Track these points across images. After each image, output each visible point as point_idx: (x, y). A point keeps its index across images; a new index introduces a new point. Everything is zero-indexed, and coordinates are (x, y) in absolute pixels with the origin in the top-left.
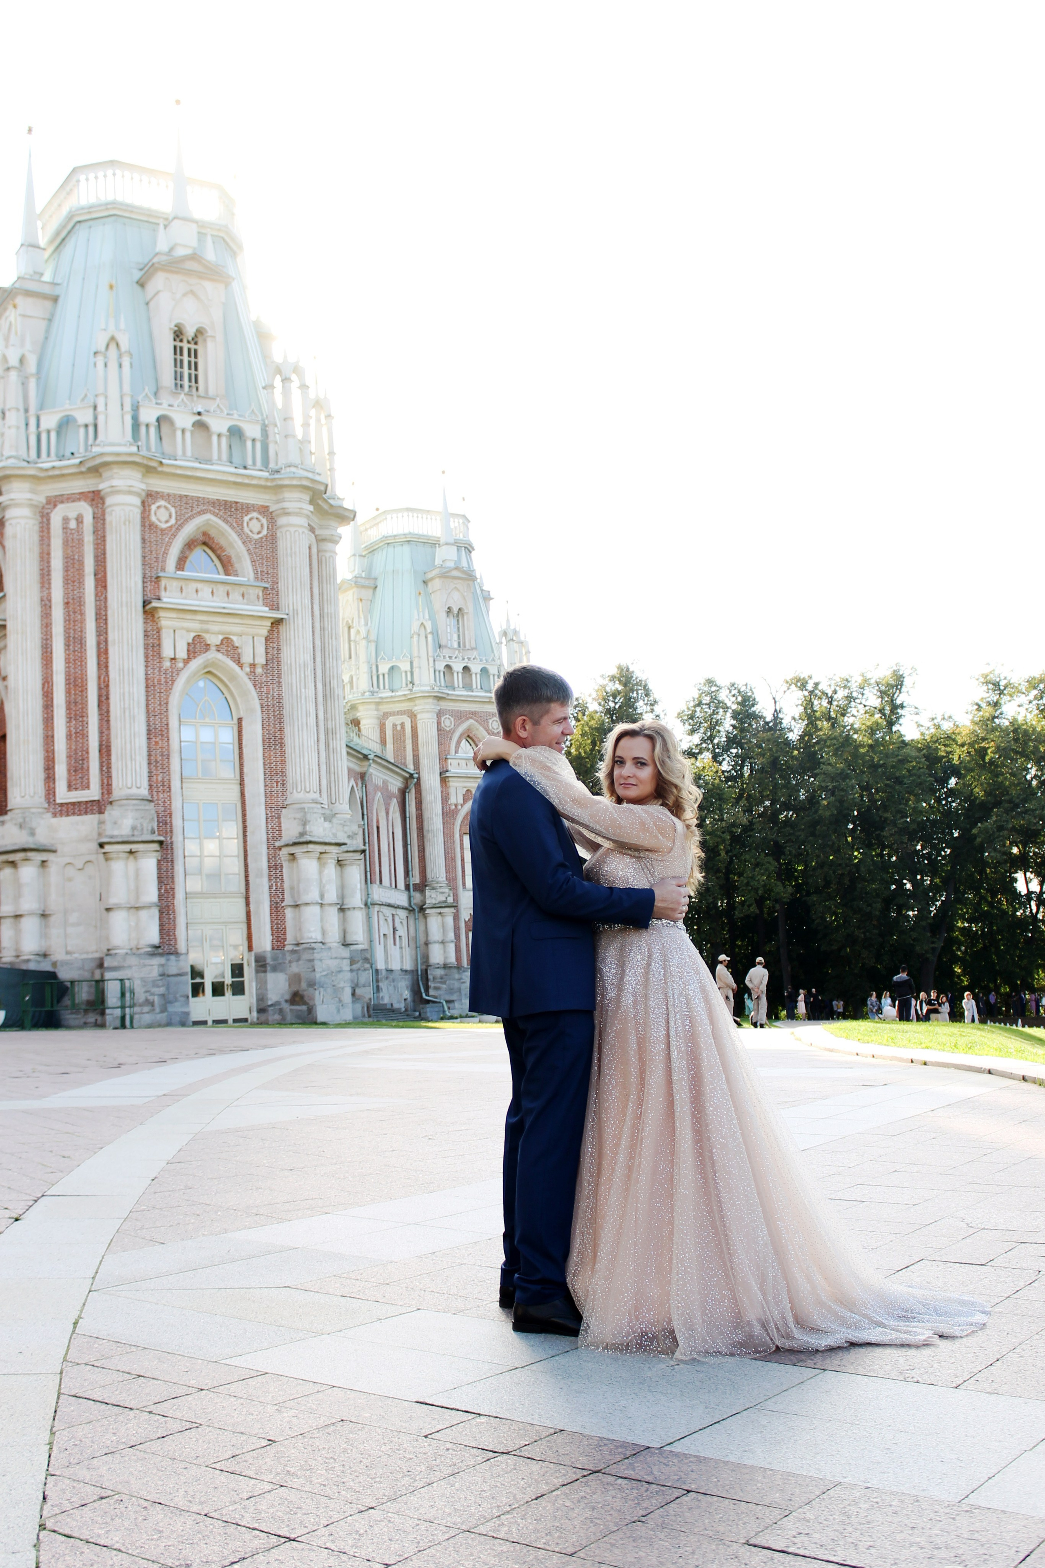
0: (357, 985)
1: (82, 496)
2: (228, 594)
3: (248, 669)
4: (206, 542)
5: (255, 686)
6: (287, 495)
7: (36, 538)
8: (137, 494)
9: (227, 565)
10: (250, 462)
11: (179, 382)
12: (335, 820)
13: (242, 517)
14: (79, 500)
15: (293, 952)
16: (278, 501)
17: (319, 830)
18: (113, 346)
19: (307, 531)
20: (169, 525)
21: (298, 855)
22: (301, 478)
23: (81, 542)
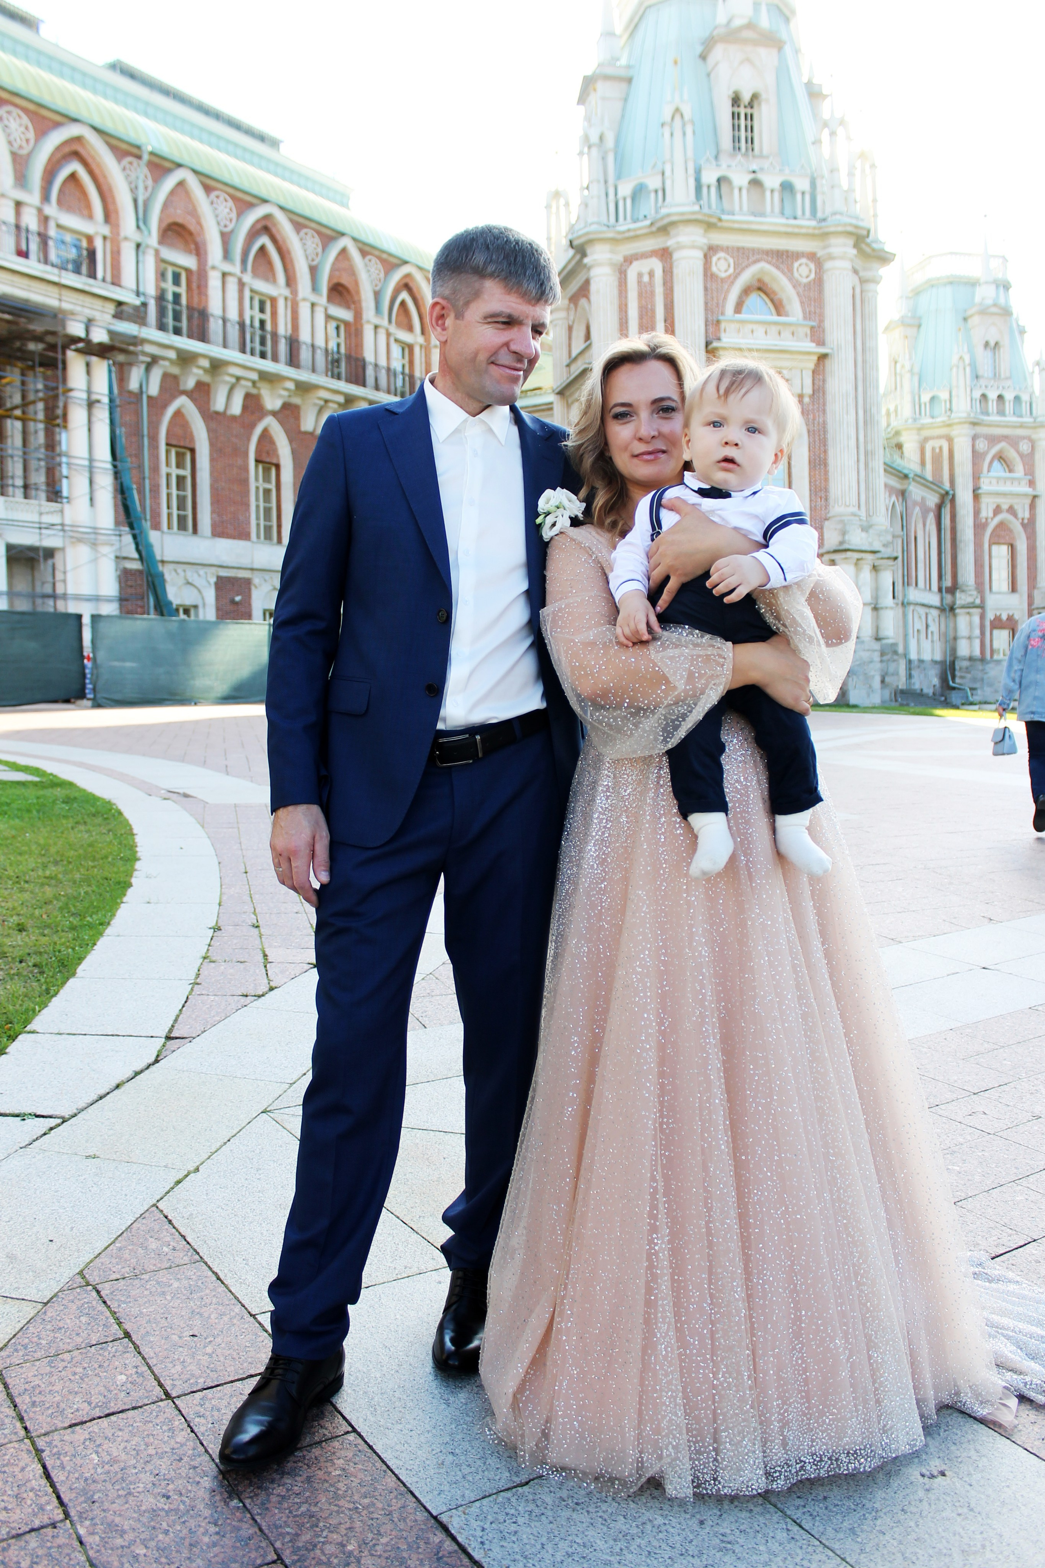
0: (886, 674)
1: (653, 253)
2: (779, 333)
4: (761, 287)
6: (833, 241)
7: (616, 292)
8: (701, 248)
9: (779, 307)
10: (799, 213)
11: (737, 145)
12: (871, 531)
13: (792, 263)
14: (651, 256)
16: (825, 247)
17: (857, 539)
18: (678, 118)
19: (851, 273)
20: (728, 273)
22: (845, 225)
23: (653, 293)
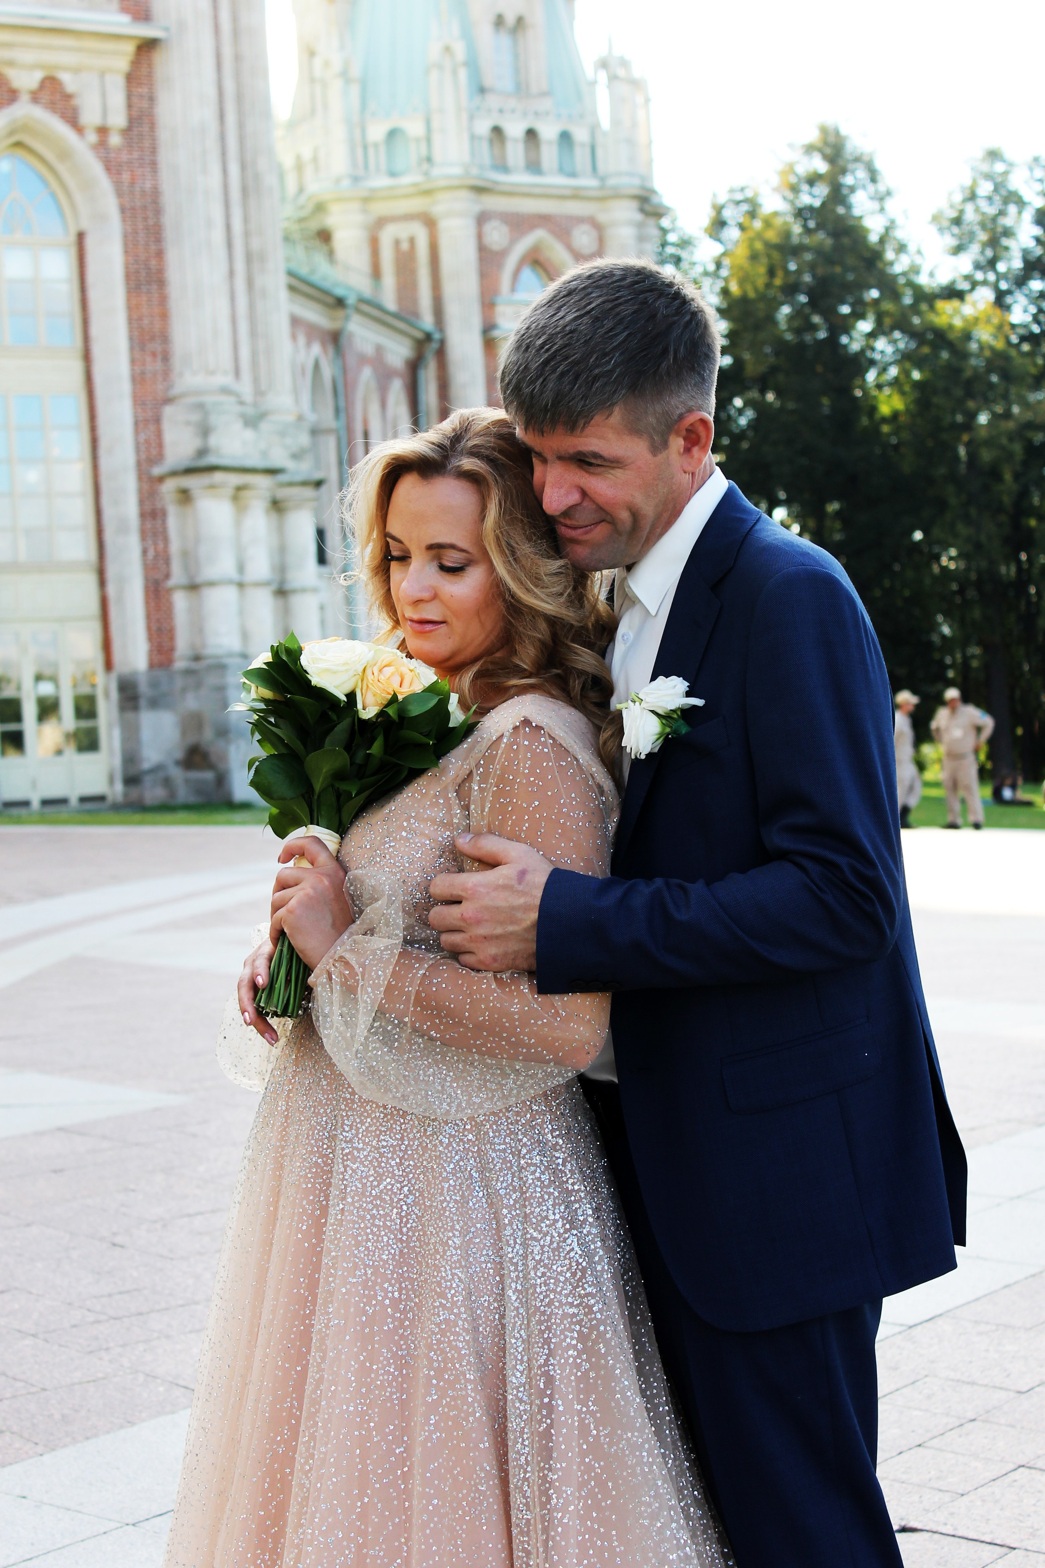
3: (92, 137)
5: (108, 169)
12: (264, 426)
15: (188, 672)
17: (234, 443)
21: (196, 493)
